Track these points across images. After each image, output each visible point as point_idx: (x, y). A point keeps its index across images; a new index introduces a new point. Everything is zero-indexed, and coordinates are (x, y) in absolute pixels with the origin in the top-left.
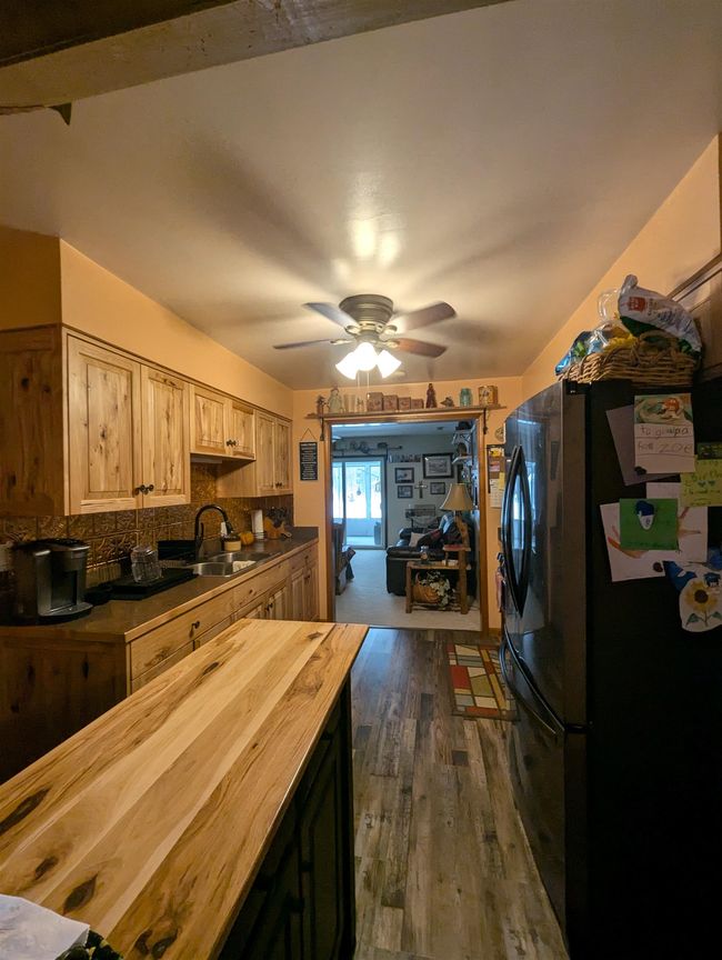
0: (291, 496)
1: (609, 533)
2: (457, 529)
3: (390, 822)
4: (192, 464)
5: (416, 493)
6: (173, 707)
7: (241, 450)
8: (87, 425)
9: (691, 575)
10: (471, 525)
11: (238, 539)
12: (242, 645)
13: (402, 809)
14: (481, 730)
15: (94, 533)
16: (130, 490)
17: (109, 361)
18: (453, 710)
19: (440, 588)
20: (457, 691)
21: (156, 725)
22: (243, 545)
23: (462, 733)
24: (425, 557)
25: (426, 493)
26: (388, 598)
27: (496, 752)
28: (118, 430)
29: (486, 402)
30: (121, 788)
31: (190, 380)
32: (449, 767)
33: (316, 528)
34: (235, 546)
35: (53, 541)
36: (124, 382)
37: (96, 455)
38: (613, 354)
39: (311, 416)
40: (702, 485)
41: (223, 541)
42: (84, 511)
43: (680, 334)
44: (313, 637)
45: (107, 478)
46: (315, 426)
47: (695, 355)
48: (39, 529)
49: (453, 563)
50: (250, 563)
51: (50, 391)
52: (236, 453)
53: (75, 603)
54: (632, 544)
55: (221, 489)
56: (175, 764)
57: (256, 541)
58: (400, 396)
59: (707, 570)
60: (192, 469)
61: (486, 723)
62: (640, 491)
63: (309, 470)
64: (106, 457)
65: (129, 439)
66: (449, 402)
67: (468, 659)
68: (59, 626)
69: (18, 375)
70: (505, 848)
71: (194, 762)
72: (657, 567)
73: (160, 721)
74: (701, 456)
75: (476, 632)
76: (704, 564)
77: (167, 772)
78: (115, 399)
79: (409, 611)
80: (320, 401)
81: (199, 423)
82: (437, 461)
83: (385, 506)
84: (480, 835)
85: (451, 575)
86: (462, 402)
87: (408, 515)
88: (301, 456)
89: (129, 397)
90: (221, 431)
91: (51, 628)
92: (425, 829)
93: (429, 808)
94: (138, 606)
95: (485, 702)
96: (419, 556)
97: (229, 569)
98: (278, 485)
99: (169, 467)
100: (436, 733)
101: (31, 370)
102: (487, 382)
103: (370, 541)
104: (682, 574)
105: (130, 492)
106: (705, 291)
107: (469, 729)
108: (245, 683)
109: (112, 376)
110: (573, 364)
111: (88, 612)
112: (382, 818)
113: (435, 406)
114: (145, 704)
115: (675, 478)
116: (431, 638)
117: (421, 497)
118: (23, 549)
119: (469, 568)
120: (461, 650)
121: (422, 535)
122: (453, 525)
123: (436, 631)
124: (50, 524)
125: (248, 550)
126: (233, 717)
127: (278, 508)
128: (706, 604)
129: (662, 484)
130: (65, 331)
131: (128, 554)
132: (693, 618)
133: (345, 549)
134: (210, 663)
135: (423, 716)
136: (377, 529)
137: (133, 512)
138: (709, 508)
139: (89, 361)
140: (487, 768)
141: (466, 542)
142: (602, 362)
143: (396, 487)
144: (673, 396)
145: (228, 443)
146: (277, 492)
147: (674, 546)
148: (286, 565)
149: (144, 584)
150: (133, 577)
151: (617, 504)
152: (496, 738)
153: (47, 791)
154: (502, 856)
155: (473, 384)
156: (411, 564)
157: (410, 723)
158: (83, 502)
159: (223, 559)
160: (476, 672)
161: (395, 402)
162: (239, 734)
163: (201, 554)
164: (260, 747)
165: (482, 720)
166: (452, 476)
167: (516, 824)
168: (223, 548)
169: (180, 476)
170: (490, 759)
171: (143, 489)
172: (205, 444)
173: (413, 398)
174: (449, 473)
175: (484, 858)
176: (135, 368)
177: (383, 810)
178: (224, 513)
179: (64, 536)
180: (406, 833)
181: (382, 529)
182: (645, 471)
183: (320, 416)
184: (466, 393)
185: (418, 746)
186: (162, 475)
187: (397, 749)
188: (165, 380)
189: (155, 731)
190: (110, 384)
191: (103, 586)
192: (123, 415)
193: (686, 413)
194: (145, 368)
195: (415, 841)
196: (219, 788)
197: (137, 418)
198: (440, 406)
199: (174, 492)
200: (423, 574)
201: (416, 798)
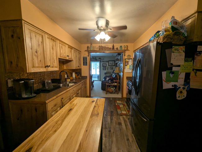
0: (81, 69)
1: (163, 78)
2: (117, 77)
3: (107, 138)
4: (59, 61)
5: (107, 69)
6: (63, 121)
7: (70, 58)
8: (32, 49)
9: (180, 88)
10: (120, 76)
11: (69, 79)
12: (76, 104)
13: (109, 135)
14: (123, 118)
15: (35, 77)
16: (44, 66)
17: (36, 32)
18: (118, 114)
19: (113, 89)
20: (118, 110)
21: (60, 126)
22: (71, 80)
23: (120, 119)
24: (110, 82)
25: (109, 69)
26: (102, 91)
27: (127, 122)
28: (40, 51)
29: (125, 49)
30: (53, 146)
31: (58, 39)
32: (118, 126)
33: (87, 76)
34: (69, 80)
35: (24, 79)
36: (41, 38)
37: (34, 57)
38: (167, 36)
39: (86, 51)
40: (185, 68)
41: (66, 79)
42: (33, 71)
43: (183, 32)
44: (93, 102)
45: (38, 63)
46: (87, 53)
47: (186, 37)
48: (20, 76)
49: (116, 84)
50: (73, 84)
51: (20, 39)
52: (69, 59)
53: (32, 94)
54: (168, 81)
55: (65, 67)
56: (67, 137)
57: (73, 79)
58: (106, 47)
59: (183, 86)
60: (59, 62)
61: (124, 117)
62: (171, 68)
63: (85, 63)
64: (37, 58)
65: (43, 53)
66: (117, 49)
67: (119, 103)
68: (28, 100)
69: (10, 34)
70: (131, 142)
71: (72, 137)
72: (173, 86)
73: (60, 125)
74: (185, 61)
75: (120, 98)
76: (183, 85)
77: (65, 140)
78: (39, 42)
79: (106, 94)
80: (88, 47)
81: (60, 51)
82: (111, 62)
83: (100, 72)
84: (126, 139)
85: (115, 86)
86: (120, 49)
87: (105, 74)
88: (83, 60)
89: (42, 42)
90: (66, 53)
91: (26, 101)
92: (114, 139)
93: (115, 134)
94: (48, 94)
95: (124, 112)
96: (109, 82)
97: (68, 85)
98: (78, 66)
99: (53, 61)
100: (115, 119)
101: (14, 32)
102: (126, 44)
103: (97, 79)
104: (178, 87)
105: (44, 67)
106: (190, 21)
107: (121, 118)
108: (80, 114)
109: (37, 36)
110: (154, 39)
111: (35, 96)
112: (105, 137)
113: (114, 49)
114: (55, 120)
115: (179, 66)
116: (111, 99)
117: (108, 70)
118: (16, 81)
119: (119, 85)
120: (118, 102)
121: (109, 78)
122: (116, 76)
123: (112, 98)
124: (23, 75)
125: (72, 81)
126: (79, 123)
127: (78, 72)
128: (182, 94)
129: (176, 67)
130: (23, 22)
131: (44, 82)
132: (179, 97)
133: (92, 81)
134: (70, 108)
135: (112, 115)
136: (98, 77)
137: (45, 72)
138: (186, 73)
139: (31, 31)
140: (126, 125)
141: (119, 79)
142: (164, 38)
143: (102, 68)
144: (181, 47)
145: (67, 56)
146: (78, 68)
147: (177, 81)
148: (81, 85)
149: (49, 89)
150: (46, 88)
151: (166, 72)
152: (127, 120)
153: (32, 147)
154: (130, 143)
155: (123, 45)
156: (107, 84)
157: (109, 117)
158: (32, 69)
159: (66, 83)
160: (121, 106)
161: (105, 48)
162: (82, 128)
163: (61, 82)
164: (88, 131)
165: (124, 116)
166: (114, 66)
167: (132, 137)
168: (66, 80)
169: (56, 63)
170: (126, 124)
171: (47, 66)
172: (62, 56)
173: (109, 47)
174: (114, 65)
175: (127, 144)
176: (43, 34)
177: (105, 135)
178: (66, 73)
179: (27, 78)
180: (111, 140)
181: (99, 77)
182: (173, 64)
183: (88, 51)
184: (121, 47)
185: (111, 122)
186: (52, 63)
187: (107, 123)
188: (51, 39)
189: (59, 128)
190: (37, 38)
191: (38, 90)
192: (41, 47)
193: (183, 51)
194: (46, 35)
195: (113, 142)
196: (80, 144)
197: (45, 48)
198: (115, 49)
199: (55, 67)
200: (109, 86)
201: (112, 133)
